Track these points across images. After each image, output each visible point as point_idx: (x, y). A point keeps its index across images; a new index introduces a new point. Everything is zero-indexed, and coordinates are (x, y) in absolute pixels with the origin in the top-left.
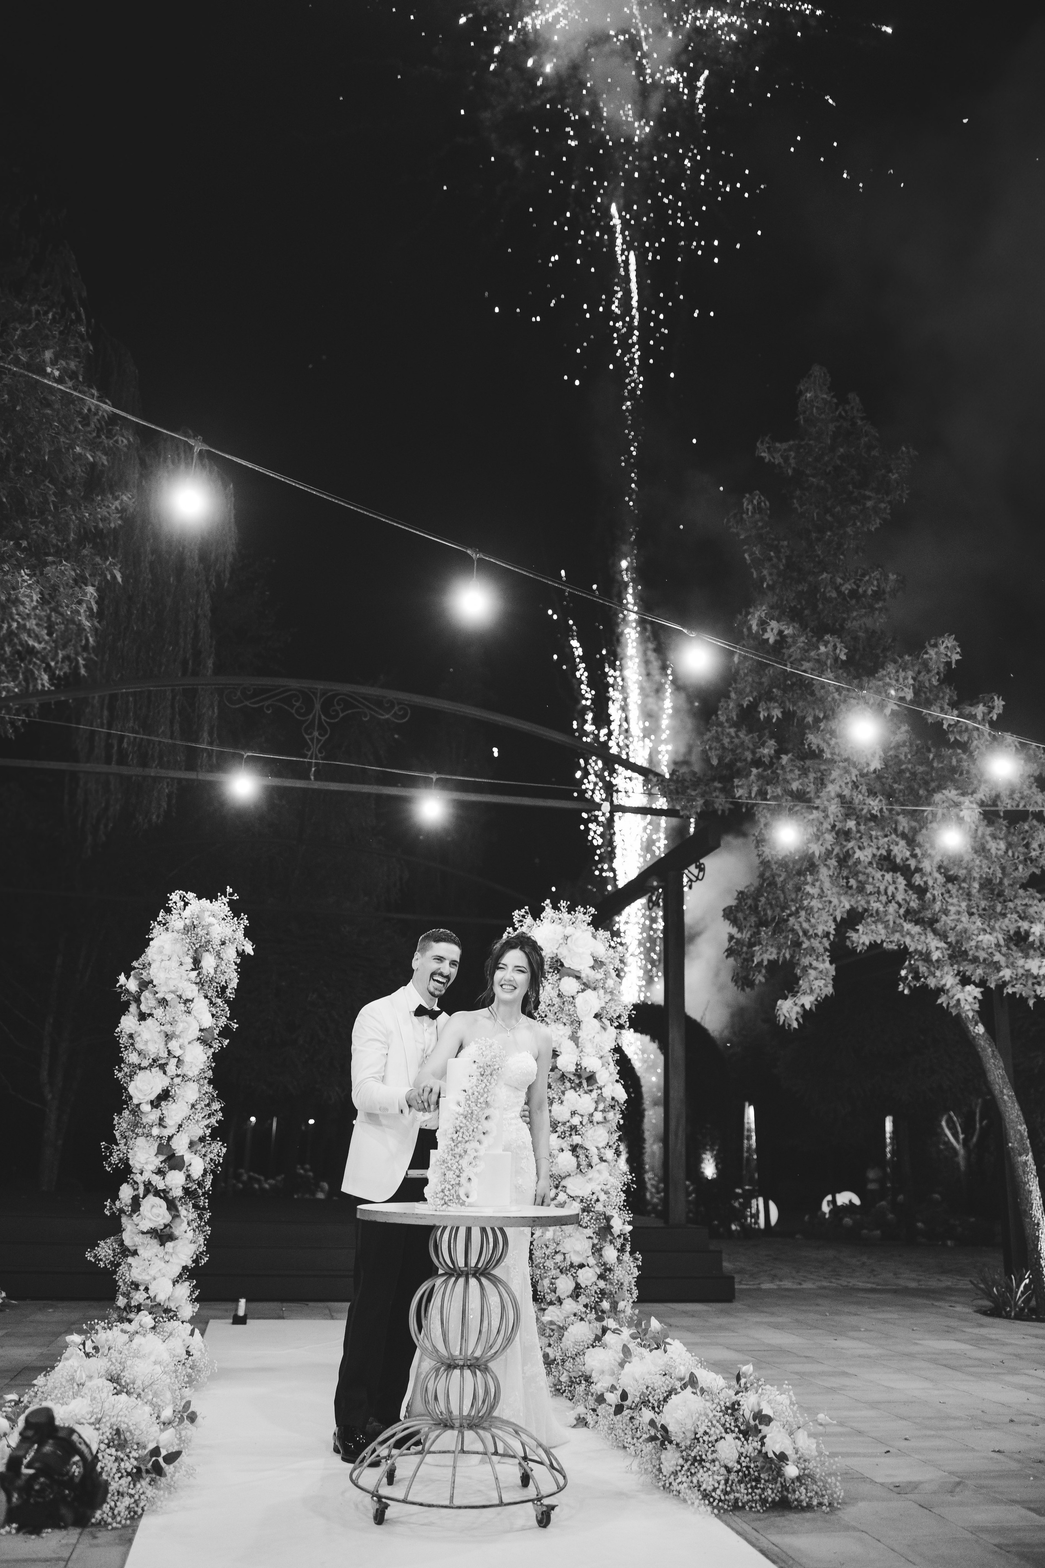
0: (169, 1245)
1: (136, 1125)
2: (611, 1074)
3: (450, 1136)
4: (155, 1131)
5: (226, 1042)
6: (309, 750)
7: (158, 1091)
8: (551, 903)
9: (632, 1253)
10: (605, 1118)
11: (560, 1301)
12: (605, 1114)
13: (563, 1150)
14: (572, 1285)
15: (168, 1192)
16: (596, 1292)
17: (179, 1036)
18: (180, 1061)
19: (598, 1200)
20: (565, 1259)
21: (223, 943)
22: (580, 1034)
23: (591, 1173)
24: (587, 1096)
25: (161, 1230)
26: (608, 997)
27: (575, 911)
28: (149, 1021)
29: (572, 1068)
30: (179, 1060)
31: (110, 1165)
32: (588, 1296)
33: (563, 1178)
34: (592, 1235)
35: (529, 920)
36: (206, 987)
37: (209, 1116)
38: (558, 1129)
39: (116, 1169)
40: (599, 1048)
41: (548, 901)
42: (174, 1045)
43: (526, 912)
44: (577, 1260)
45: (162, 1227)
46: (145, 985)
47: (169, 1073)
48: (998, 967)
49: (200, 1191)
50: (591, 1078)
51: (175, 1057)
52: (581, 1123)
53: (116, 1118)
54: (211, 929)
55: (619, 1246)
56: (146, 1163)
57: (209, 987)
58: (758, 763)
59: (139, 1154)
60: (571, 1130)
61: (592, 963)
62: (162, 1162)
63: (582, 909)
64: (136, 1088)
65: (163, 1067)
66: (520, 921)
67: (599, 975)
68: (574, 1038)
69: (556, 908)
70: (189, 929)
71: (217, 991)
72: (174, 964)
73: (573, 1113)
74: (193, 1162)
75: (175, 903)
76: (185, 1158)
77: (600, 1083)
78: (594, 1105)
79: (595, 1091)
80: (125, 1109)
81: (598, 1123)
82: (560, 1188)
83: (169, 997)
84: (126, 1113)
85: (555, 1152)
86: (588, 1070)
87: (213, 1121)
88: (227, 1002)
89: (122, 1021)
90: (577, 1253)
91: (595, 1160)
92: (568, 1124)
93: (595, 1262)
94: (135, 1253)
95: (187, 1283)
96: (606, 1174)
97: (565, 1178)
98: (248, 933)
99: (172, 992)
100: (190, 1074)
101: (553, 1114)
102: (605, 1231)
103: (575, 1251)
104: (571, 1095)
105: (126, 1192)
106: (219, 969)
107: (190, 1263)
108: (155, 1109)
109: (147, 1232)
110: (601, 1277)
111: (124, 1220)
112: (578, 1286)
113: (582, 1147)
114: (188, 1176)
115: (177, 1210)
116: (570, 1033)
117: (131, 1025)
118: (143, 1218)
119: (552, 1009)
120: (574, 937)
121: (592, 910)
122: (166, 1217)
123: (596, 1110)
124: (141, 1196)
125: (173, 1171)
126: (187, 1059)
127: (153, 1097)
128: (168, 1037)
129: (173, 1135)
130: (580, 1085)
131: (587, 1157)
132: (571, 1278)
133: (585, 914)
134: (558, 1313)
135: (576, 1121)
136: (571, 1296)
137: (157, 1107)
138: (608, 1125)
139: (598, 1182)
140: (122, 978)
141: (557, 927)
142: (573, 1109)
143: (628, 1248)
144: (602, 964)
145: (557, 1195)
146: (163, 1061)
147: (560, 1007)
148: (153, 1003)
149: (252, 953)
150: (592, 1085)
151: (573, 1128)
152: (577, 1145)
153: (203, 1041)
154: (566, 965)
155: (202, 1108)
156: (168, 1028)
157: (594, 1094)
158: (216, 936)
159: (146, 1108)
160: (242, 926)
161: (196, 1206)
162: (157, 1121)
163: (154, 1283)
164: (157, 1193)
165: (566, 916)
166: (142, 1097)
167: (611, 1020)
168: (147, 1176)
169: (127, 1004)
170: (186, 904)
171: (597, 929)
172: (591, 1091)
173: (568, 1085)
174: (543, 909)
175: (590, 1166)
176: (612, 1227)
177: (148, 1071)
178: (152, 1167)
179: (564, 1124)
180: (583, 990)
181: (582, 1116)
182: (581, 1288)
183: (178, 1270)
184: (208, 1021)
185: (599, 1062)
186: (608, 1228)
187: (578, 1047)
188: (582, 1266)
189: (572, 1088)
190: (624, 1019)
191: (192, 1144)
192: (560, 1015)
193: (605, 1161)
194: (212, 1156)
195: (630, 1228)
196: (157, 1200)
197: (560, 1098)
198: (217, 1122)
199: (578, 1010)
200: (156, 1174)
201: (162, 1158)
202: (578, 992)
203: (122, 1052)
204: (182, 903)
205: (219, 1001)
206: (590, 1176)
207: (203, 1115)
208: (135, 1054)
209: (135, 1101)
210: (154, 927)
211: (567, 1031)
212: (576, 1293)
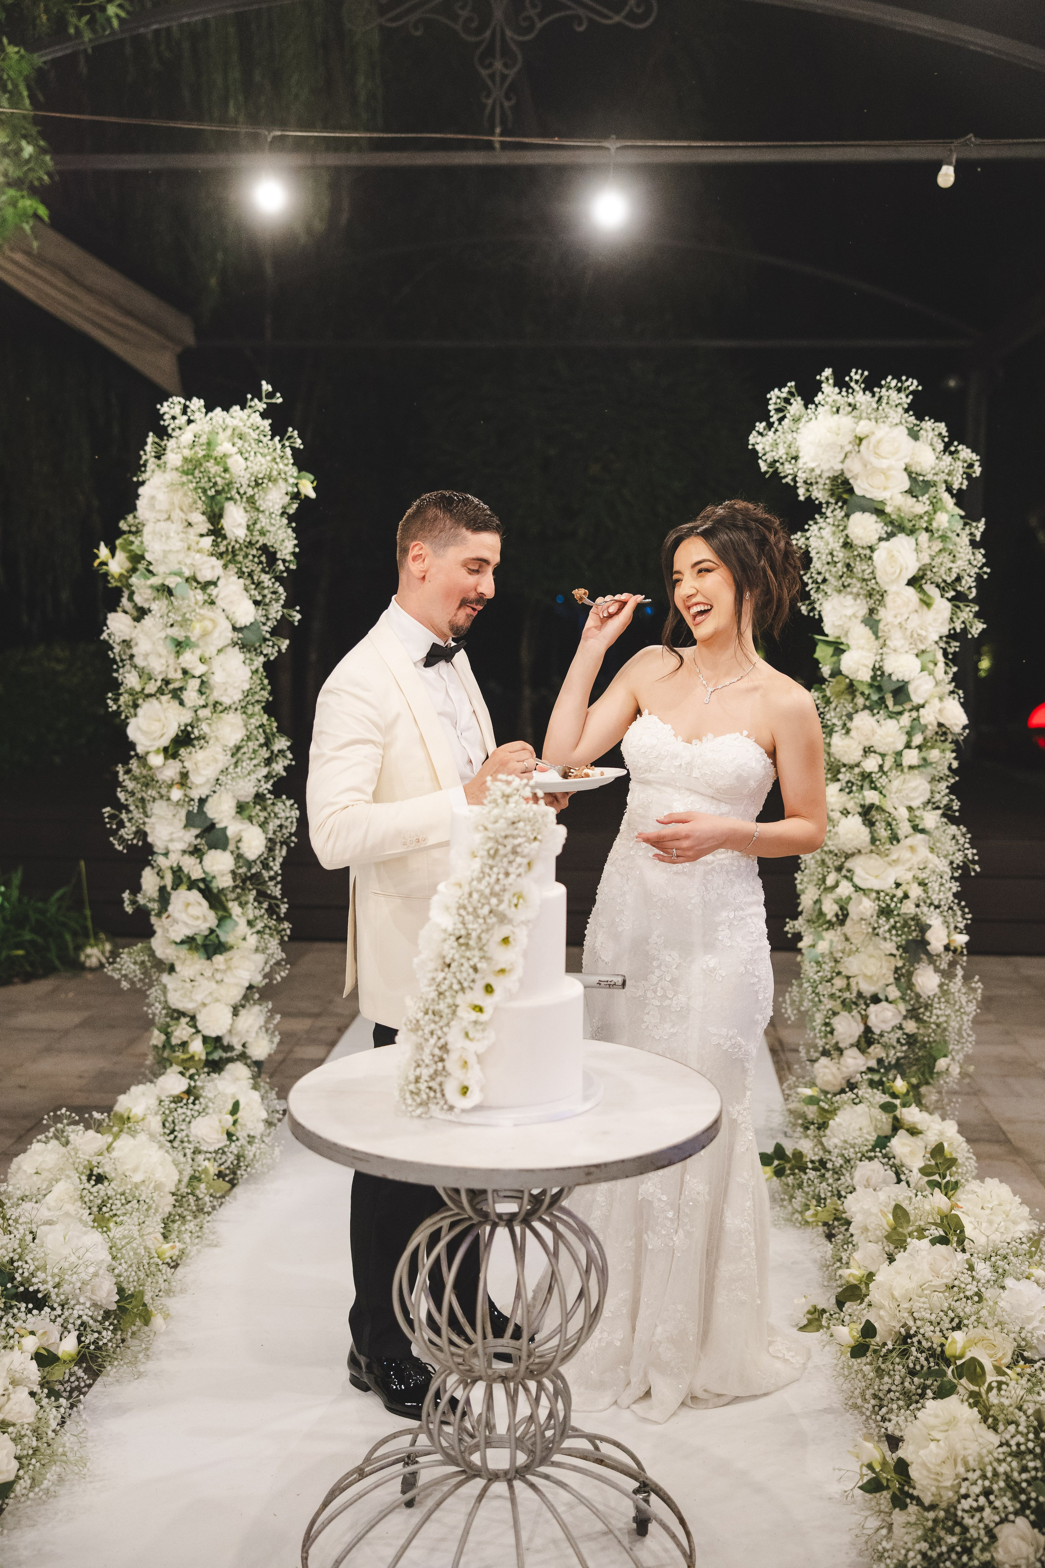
0: (219, 959)
1: (149, 782)
2: (937, 684)
3: (430, 976)
4: (176, 794)
5: (285, 644)
6: (488, 96)
7: (172, 731)
8: (834, 372)
9: (967, 978)
10: (925, 759)
11: (841, 1051)
12: (923, 754)
13: (849, 813)
14: (857, 1030)
15: (211, 882)
16: (898, 1041)
17: (195, 645)
18: (204, 686)
19: (906, 896)
20: (848, 985)
21: (257, 484)
22: (883, 614)
23: (898, 852)
24: (891, 724)
25: (206, 937)
26: (937, 545)
27: (881, 387)
28: (148, 620)
29: (864, 675)
30: (203, 682)
31: (122, 840)
32: (886, 1047)
33: (848, 856)
34: (895, 952)
35: (797, 404)
36: (240, 558)
37: (268, 762)
38: (840, 776)
39: (131, 848)
40: (914, 638)
41: (828, 372)
42: (189, 659)
43: (791, 393)
44: (868, 989)
45: (207, 933)
46: (136, 559)
47: (188, 703)
49: (266, 874)
50: (901, 691)
51: (194, 677)
52: (881, 767)
53: (121, 773)
54: (230, 462)
55: (944, 966)
56: (172, 840)
57: (246, 556)
59: (158, 827)
60: (863, 779)
61: (906, 485)
62: (197, 837)
63: (894, 383)
64: (139, 728)
65: (177, 695)
66: (778, 410)
67: (920, 507)
68: (871, 621)
69: (841, 383)
70: (191, 467)
71: (261, 562)
72: (175, 528)
73: (868, 751)
74: (246, 836)
75: (174, 418)
76: (230, 833)
77: (916, 699)
78: (904, 738)
79: (906, 714)
80: (131, 757)
81: (911, 767)
82: (844, 872)
83: (171, 582)
84: (134, 764)
85: (836, 815)
86: (894, 678)
87: (279, 767)
88: (278, 579)
89: (108, 622)
90: (869, 978)
91: (904, 828)
92: (857, 770)
93: (898, 994)
94: (172, 969)
95: (257, 1008)
96: (924, 852)
97: (853, 855)
98: (302, 461)
99: (179, 574)
100: (227, 701)
101: (833, 750)
102: (915, 947)
103: (865, 976)
104: (863, 721)
105: (149, 881)
106: (258, 526)
107: (258, 980)
108: (171, 761)
109: (182, 942)
110: (913, 1014)
111: (153, 920)
112: (868, 1030)
113: (880, 809)
114: (239, 857)
115: (225, 909)
116: (863, 611)
117: (122, 627)
118: (176, 921)
119: (834, 570)
120: (873, 440)
121: (913, 384)
122: (211, 919)
123: (908, 746)
124: (169, 888)
125: (213, 852)
126: (217, 679)
127: (165, 741)
128: (180, 646)
129: (207, 797)
130: (882, 700)
131: (889, 824)
132: (859, 1018)
133: (899, 390)
134: (835, 1070)
135: (871, 764)
136: (857, 1045)
137: (175, 756)
138: (930, 770)
139: (908, 865)
140: (103, 552)
141: (845, 421)
142: (867, 744)
143: (960, 972)
144: (928, 485)
145: (836, 885)
146: (176, 685)
147: (848, 566)
148: (149, 593)
149: (313, 495)
150: (901, 704)
151: (866, 776)
152: (872, 806)
153: (244, 646)
154: (858, 491)
155: (254, 751)
156: (178, 633)
157: (905, 720)
158: (242, 473)
159: (156, 760)
160: (288, 451)
161: (262, 895)
162: (177, 778)
163: (204, 1011)
164: (192, 885)
165: (862, 398)
166: (148, 743)
167: (943, 590)
168: (174, 859)
169: (117, 593)
170: (190, 421)
171: (920, 418)
172: (900, 713)
173: (860, 701)
174: (817, 388)
175: (895, 838)
176: (929, 944)
177: (153, 701)
178: (182, 846)
179: (852, 767)
180: (890, 536)
181: (883, 756)
182: (873, 1033)
183: (236, 994)
184: (246, 613)
185: (917, 664)
186: (922, 944)
187: (877, 638)
188: (876, 999)
189: (865, 707)
190: (968, 582)
191: (241, 808)
192: (849, 580)
193: (923, 831)
194: (278, 822)
195: (962, 939)
196: (195, 895)
197: (845, 725)
198: (286, 769)
199: (878, 574)
200: (192, 853)
201: (197, 831)
202: (881, 539)
203: (117, 671)
204: (185, 418)
205: (266, 579)
206: (894, 857)
207: (255, 762)
208: (134, 673)
209: (140, 749)
210: (146, 461)
211: (861, 608)
212: (867, 1039)
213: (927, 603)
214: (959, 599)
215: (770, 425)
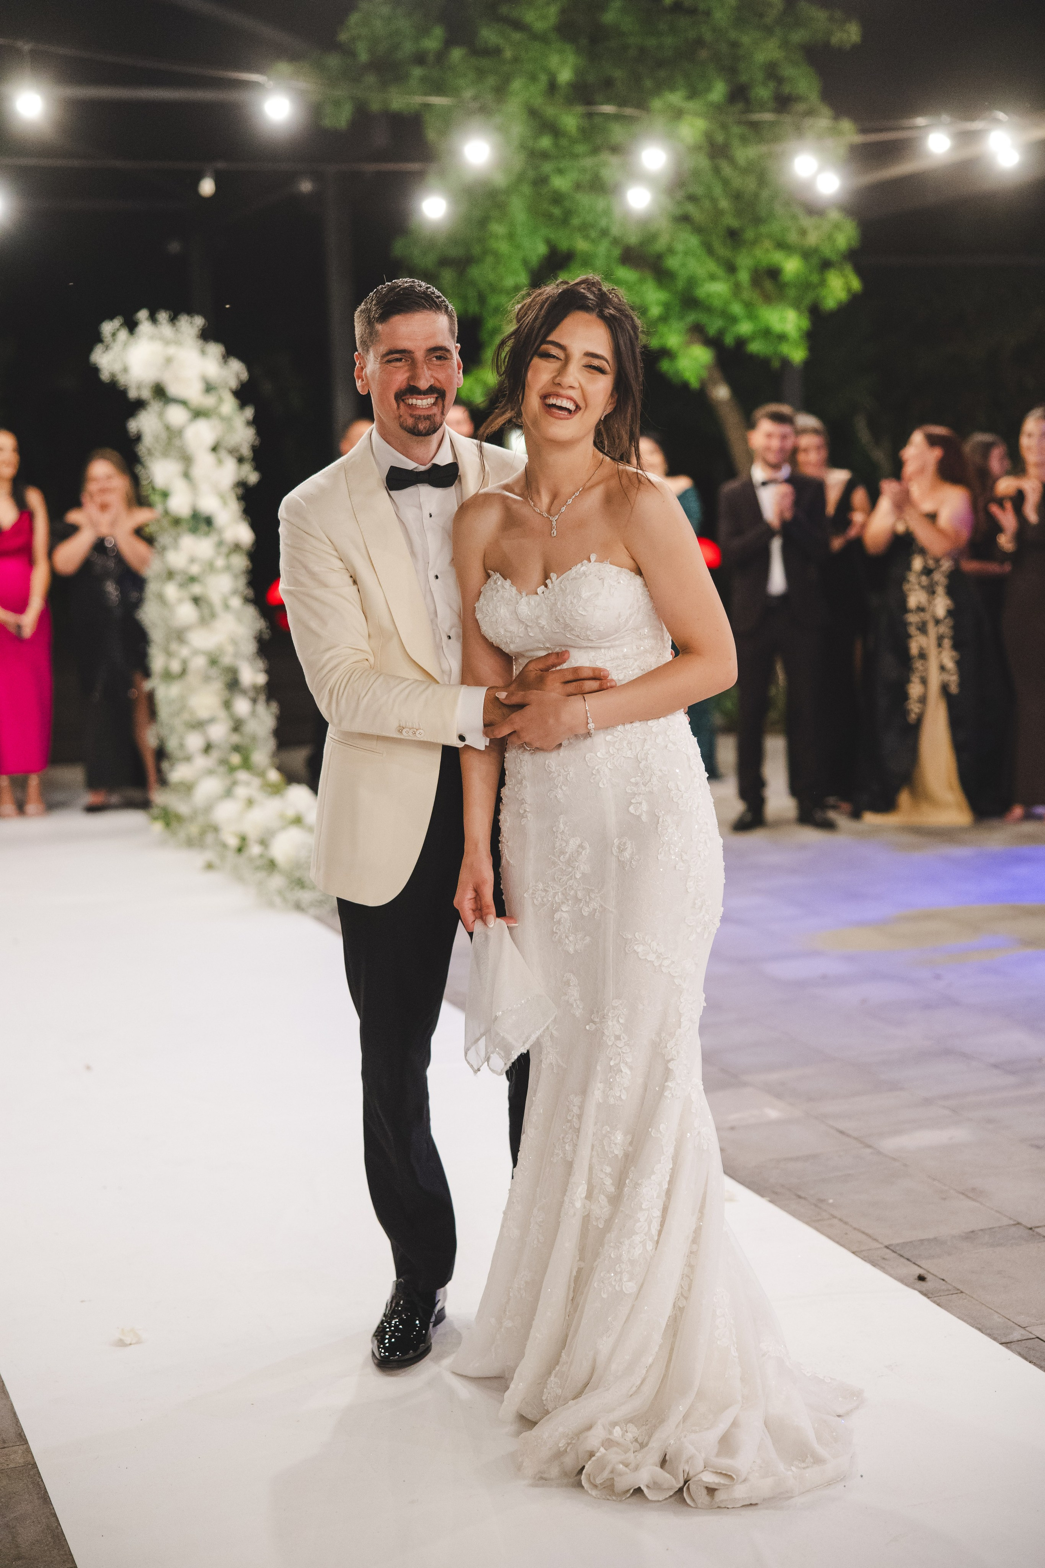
2: (232, 512)
8: (147, 312)
9: (267, 703)
10: (228, 563)
11: (191, 758)
12: (227, 560)
13: (184, 601)
14: (202, 742)
16: (227, 747)
19: (224, 652)
20: (191, 715)
22: (193, 470)
23: (216, 624)
24: (205, 540)
26: (224, 425)
27: (178, 322)
29: (186, 511)
32: (218, 752)
33: (185, 630)
34: (220, 689)
35: (123, 334)
40: (217, 485)
41: (143, 311)
43: (118, 324)
44: (205, 715)
48: (733, 320)
50: (209, 521)
52: (201, 571)
55: (251, 697)
58: (420, 59)
60: (190, 579)
61: (202, 387)
63: (187, 319)
66: (110, 337)
67: (211, 400)
68: (186, 475)
69: (153, 319)
73: (192, 561)
77: (219, 525)
78: (214, 551)
79: (214, 535)
81: (220, 569)
85: (175, 603)
86: (204, 512)
90: (204, 708)
91: (219, 610)
92: (186, 574)
93: (225, 716)
96: (232, 623)
97: (188, 629)
102: (233, 684)
103: (202, 706)
104: (186, 540)
110: (233, 730)
112: (208, 742)
113: (204, 597)
116: (180, 470)
120: (177, 359)
121: (200, 319)
123: (216, 555)
130: (197, 527)
131: (210, 607)
132: (201, 734)
133: (191, 324)
135: (195, 569)
136: (202, 752)
138: (232, 570)
139: (223, 633)
141: (157, 346)
142: (191, 556)
143: (262, 700)
144: (215, 386)
150: (210, 528)
152: (198, 595)
154: (170, 391)
157: (213, 538)
165: (167, 330)
167: (230, 454)
171: (206, 342)
172: (210, 534)
173: (183, 528)
174: (139, 321)
175: (214, 616)
176: (241, 682)
179: (182, 572)
180: (193, 419)
181: (202, 563)
182: (212, 744)
185: (217, 502)
186: (237, 681)
187: (191, 486)
188: (210, 721)
189: (187, 532)
190: (246, 448)
192: (169, 451)
193: (230, 610)
195: (264, 678)
199: (189, 444)
202: (187, 422)
206: (214, 627)
211: (179, 467)
212: (208, 748)
213: (220, 462)
214: (241, 460)
215: (107, 348)
